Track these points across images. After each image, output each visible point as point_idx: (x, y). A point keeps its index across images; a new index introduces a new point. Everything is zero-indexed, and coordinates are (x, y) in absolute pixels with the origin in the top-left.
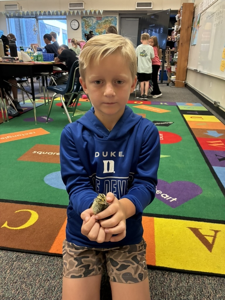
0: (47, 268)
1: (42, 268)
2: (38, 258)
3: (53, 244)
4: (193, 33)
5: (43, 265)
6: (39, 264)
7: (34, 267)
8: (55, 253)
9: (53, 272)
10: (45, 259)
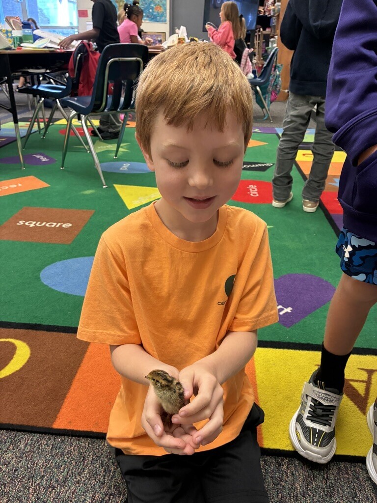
0: (50, 460)
1: (41, 462)
2: (32, 440)
3: (61, 410)
5: (41, 454)
6: (33, 452)
7: (24, 459)
8: (66, 430)
9: (62, 470)
10: (46, 442)
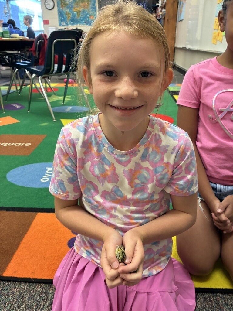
4: (180, 7)
